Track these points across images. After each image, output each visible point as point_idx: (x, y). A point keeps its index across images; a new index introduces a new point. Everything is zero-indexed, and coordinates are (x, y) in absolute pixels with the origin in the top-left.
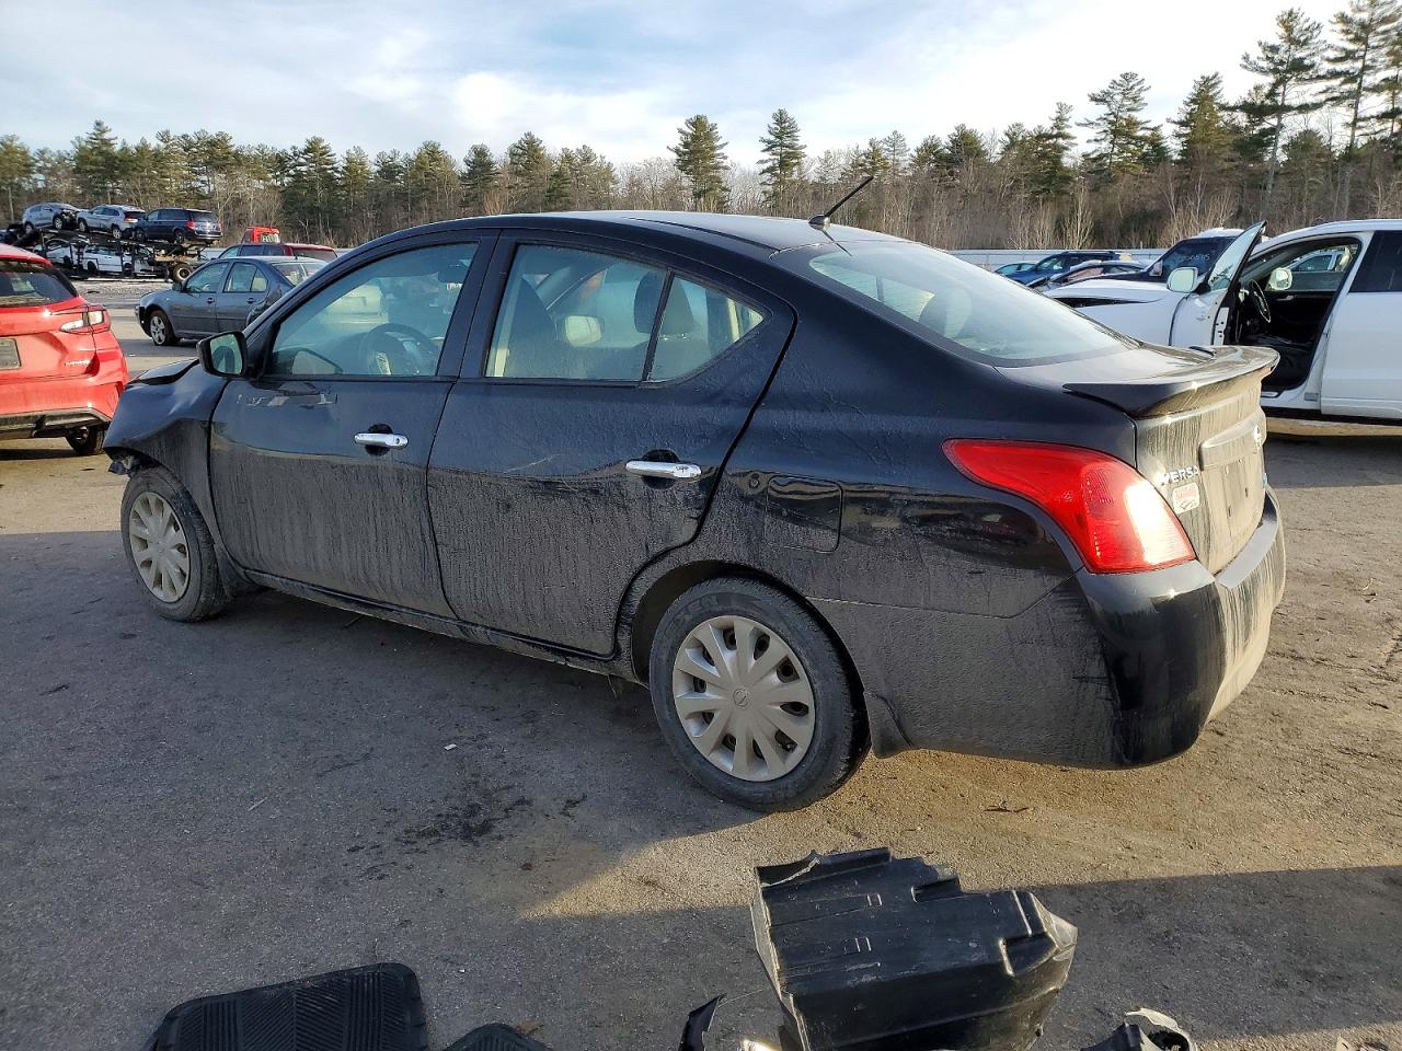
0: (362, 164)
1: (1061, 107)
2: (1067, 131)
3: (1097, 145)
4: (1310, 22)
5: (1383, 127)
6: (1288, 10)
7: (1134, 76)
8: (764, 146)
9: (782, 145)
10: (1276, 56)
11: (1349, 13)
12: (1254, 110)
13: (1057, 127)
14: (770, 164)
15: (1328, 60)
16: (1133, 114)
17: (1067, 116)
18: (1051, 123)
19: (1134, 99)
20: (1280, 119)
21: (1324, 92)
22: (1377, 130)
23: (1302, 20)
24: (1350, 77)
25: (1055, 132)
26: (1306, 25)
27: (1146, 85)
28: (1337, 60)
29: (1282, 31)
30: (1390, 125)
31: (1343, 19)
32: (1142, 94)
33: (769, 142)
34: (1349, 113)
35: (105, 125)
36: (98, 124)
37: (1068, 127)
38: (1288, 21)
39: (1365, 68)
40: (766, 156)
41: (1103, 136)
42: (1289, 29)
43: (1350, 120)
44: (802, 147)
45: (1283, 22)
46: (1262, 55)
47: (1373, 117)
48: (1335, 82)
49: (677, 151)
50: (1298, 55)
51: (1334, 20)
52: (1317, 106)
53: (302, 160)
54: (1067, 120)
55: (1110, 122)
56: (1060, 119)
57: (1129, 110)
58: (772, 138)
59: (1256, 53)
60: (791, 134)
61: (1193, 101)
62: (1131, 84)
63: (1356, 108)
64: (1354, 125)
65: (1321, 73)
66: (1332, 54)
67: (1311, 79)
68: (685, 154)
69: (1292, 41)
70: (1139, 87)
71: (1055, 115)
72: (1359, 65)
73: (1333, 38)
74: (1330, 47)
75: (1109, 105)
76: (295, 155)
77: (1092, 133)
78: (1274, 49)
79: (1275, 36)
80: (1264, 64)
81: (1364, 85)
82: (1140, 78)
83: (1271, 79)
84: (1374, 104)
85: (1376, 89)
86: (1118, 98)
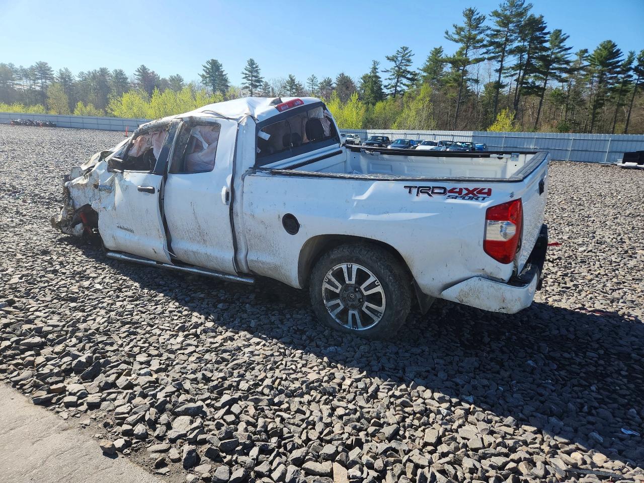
0: (69, 76)
1: (375, 63)
2: (377, 74)
3: (390, 82)
4: (480, 15)
5: (515, 72)
6: (468, 8)
7: (407, 49)
8: (244, 76)
9: (253, 76)
10: (462, 33)
11: (500, 11)
12: (454, 62)
13: (373, 72)
14: (247, 85)
15: (487, 35)
17: (377, 67)
18: (370, 70)
20: (465, 66)
21: (486, 53)
22: (512, 73)
23: (476, 13)
24: (498, 45)
26: (478, 16)
28: (493, 36)
29: (466, 20)
30: (518, 72)
31: (496, 14)
32: (410, 58)
33: (246, 74)
34: (498, 65)
38: (470, 14)
39: (507, 40)
40: (245, 81)
41: (393, 77)
42: (470, 19)
43: (499, 68)
44: (262, 78)
45: (466, 15)
46: (455, 32)
47: (511, 67)
48: (491, 48)
49: (203, 76)
50: (474, 33)
51: (491, 14)
52: (483, 60)
55: (397, 71)
56: (375, 69)
57: (405, 65)
58: (247, 72)
59: (452, 31)
60: (257, 71)
62: (406, 52)
63: (501, 61)
64: (500, 71)
65: (485, 43)
66: (489, 32)
67: (480, 47)
68: (206, 78)
69: (470, 25)
70: (409, 54)
71: (372, 66)
72: (504, 39)
73: (491, 23)
74: (489, 28)
75: (395, 62)
77: (388, 75)
78: (462, 29)
79: (462, 22)
80: (457, 37)
81: (507, 49)
83: (461, 45)
84: (511, 61)
85: (511, 52)
86: (400, 59)
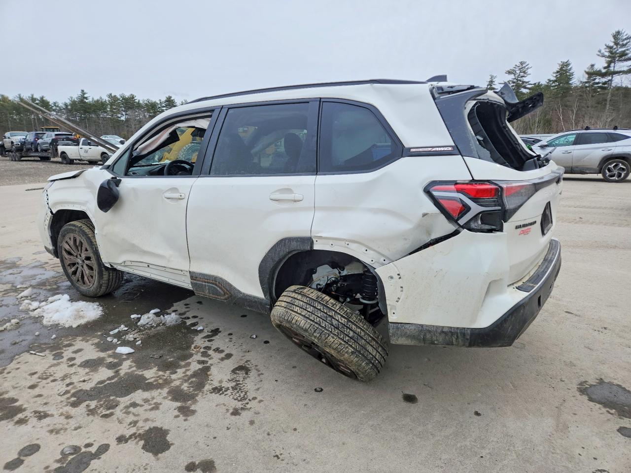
16: (523, 78)
19: (524, 72)
25: (489, 87)
27: (529, 66)
35: (85, 91)
36: (83, 91)
37: (494, 84)
53: (164, 105)
54: (494, 82)
61: (558, 72)
76: (160, 103)
82: (527, 63)
